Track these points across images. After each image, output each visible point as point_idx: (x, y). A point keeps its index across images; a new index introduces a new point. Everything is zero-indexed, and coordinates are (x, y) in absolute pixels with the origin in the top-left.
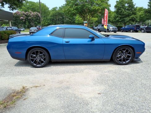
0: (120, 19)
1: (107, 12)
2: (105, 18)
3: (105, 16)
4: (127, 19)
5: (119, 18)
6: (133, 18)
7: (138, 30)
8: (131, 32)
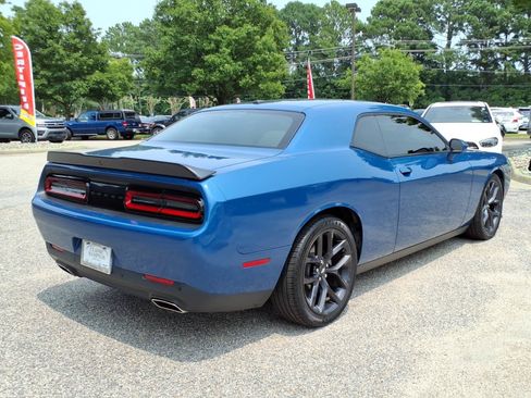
0: (50, 85)
1: (24, 50)
2: (21, 77)
3: (21, 70)
4: (79, 86)
5: (46, 83)
6: (101, 82)
7: (134, 130)
8: (108, 139)
